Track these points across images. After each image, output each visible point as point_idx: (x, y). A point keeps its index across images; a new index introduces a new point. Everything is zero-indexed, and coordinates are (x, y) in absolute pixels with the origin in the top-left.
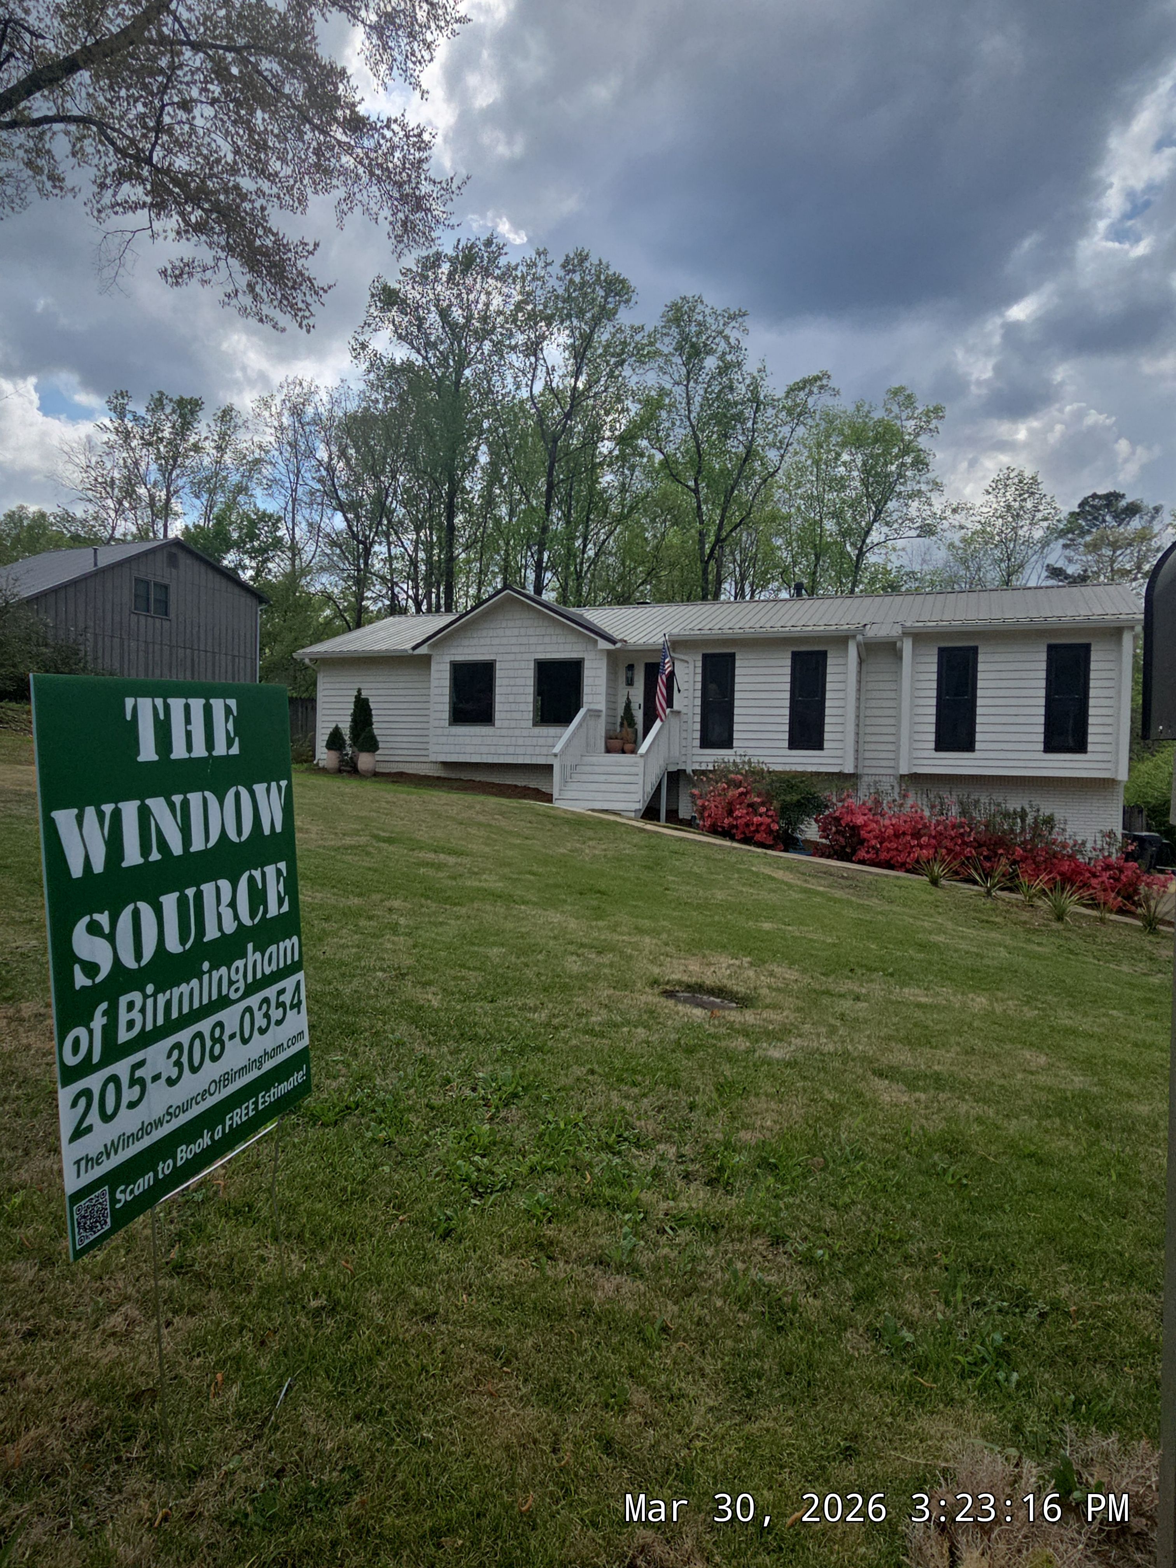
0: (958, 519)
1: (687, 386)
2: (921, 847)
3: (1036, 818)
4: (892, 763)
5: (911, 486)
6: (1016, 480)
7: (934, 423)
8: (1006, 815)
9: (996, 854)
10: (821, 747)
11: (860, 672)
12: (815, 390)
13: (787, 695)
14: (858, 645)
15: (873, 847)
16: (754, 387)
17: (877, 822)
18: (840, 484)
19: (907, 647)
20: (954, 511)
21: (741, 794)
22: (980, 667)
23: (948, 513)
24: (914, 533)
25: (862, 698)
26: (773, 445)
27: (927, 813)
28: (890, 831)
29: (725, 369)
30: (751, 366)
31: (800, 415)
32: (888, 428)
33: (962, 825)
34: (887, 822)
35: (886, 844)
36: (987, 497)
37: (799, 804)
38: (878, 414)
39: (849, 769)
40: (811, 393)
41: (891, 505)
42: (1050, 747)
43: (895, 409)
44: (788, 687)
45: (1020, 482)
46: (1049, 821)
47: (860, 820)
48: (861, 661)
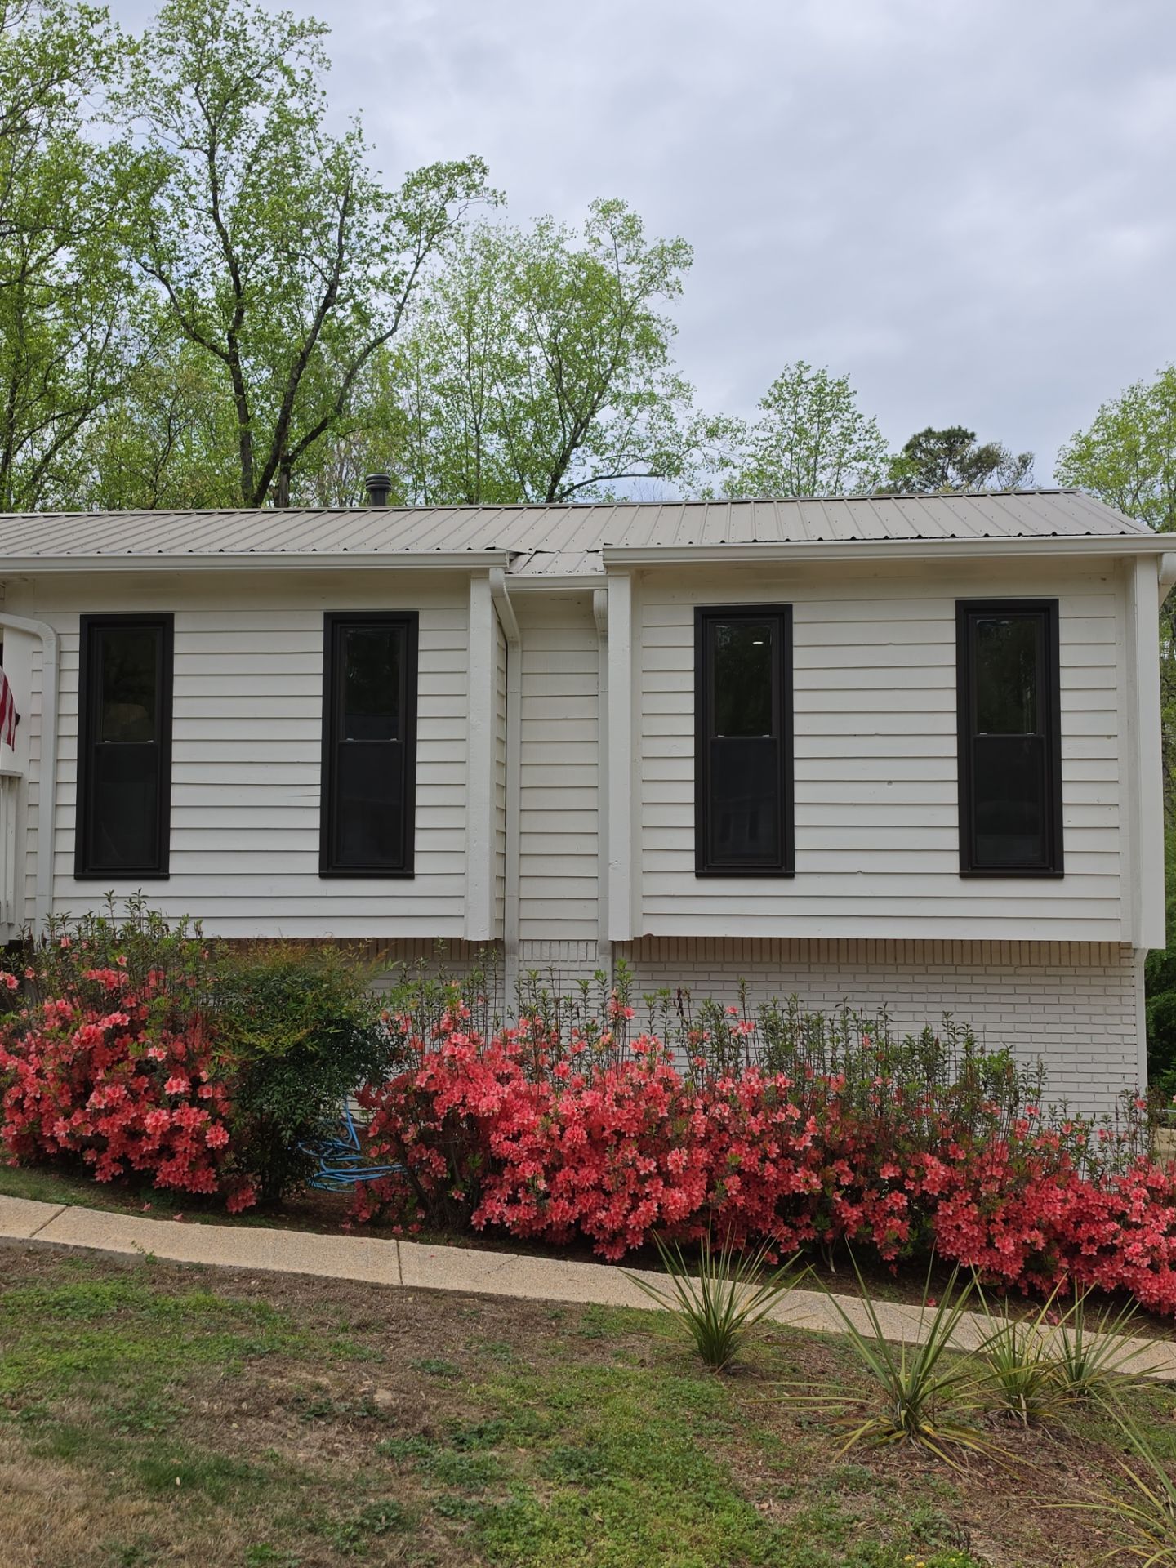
0: (716, 448)
1: (211, 154)
2: (670, 1180)
3: (968, 1064)
4: (590, 911)
5: (636, 384)
6: (813, 385)
7: (675, 273)
8: (888, 1059)
9: (875, 1183)
10: (405, 871)
11: (504, 672)
12: (459, 190)
13: (316, 730)
14: (496, 597)
15: (527, 1187)
16: (340, 166)
17: (538, 1103)
18: (513, 369)
19: (617, 603)
20: (712, 433)
21: (117, 1030)
22: (799, 658)
23: (701, 435)
24: (643, 468)
25: (513, 742)
26: (381, 285)
27: (681, 1065)
28: (578, 1134)
29: (283, 128)
30: (333, 126)
31: (432, 232)
32: (596, 272)
33: (779, 1100)
34: (565, 1104)
35: (565, 1175)
36: (765, 413)
37: (299, 1057)
38: (576, 245)
39: (479, 931)
40: (451, 194)
41: (605, 416)
42: (975, 865)
43: (606, 239)
44: (316, 708)
45: (820, 390)
46: (1001, 1074)
47: (488, 1102)
48: (506, 645)
